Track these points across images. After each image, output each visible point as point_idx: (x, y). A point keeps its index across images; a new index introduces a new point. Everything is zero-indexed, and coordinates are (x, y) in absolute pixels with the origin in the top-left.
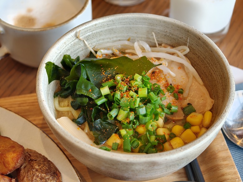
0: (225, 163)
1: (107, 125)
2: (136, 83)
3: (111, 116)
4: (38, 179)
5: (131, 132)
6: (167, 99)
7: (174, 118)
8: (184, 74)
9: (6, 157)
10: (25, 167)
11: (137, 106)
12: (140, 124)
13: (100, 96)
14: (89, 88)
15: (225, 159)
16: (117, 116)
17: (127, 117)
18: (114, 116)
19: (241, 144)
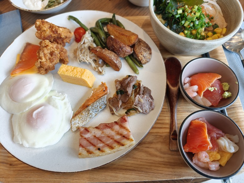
0: (221, 55)
1: (178, 28)
2: (195, 10)
3: (182, 23)
4: (143, 50)
5: (189, 32)
6: (206, 20)
7: (209, 29)
8: (214, 10)
9: (131, 38)
10: (137, 44)
11: (194, 20)
12: (194, 29)
13: (177, 14)
14: (173, 9)
15: (221, 53)
16: (184, 24)
17: (189, 25)
18: (183, 23)
19: (228, 48)
